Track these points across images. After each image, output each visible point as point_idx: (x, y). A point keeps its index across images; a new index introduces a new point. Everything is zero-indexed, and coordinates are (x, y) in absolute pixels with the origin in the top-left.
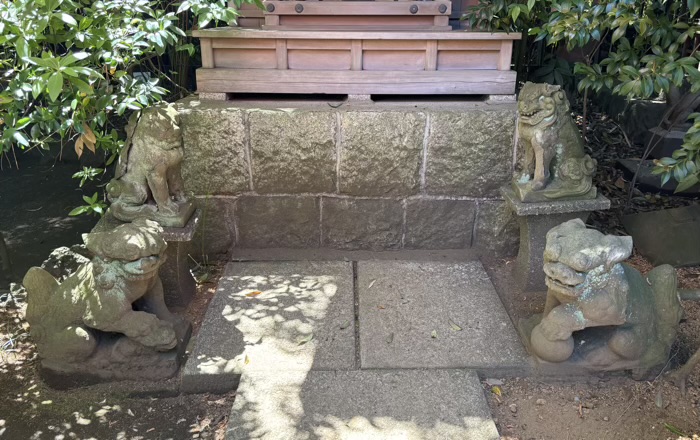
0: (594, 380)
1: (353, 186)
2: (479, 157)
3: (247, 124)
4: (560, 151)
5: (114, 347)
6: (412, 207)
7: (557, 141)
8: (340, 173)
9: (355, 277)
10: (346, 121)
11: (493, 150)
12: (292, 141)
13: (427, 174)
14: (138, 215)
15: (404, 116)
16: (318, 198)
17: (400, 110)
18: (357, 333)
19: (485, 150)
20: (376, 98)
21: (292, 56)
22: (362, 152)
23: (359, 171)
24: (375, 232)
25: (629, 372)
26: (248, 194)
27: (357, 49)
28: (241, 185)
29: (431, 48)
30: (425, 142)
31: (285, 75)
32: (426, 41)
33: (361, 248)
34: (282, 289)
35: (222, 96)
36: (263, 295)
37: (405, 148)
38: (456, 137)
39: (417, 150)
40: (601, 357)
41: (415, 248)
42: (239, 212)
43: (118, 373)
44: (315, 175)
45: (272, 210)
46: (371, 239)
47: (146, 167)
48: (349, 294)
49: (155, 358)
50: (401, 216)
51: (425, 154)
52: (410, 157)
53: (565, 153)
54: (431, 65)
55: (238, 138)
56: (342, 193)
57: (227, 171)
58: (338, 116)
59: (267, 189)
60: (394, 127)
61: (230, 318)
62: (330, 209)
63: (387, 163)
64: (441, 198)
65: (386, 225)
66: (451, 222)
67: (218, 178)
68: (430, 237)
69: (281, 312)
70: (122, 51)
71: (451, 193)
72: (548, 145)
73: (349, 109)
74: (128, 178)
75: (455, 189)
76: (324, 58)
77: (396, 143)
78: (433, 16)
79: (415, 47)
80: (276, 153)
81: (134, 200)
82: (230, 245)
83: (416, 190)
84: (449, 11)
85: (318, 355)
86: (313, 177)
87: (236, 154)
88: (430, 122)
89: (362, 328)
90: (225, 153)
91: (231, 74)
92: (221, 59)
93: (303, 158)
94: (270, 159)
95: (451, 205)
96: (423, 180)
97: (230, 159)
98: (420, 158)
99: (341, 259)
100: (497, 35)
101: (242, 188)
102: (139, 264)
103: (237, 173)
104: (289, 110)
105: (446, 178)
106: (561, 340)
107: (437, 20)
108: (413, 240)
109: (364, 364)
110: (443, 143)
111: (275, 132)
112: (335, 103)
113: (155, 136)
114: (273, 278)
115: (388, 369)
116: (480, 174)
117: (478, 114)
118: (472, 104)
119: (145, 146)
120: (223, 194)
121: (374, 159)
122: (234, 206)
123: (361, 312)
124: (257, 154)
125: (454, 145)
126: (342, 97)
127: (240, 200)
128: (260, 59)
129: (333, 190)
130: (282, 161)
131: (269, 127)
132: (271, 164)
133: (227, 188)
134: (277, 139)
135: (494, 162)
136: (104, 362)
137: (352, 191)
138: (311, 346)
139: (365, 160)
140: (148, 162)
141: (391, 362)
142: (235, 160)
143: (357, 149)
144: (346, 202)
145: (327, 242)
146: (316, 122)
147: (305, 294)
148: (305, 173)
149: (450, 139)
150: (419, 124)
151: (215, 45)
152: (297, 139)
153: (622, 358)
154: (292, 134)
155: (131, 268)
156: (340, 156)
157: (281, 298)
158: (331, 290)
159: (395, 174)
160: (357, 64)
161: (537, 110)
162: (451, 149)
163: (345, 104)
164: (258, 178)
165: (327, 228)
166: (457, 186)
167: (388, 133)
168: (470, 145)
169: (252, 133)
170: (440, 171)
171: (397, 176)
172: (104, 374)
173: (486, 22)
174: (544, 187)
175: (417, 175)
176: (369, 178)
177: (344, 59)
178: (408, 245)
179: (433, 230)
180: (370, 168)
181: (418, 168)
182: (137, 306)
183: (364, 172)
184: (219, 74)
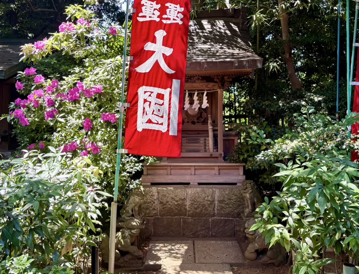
0: (264, 267)
1: (192, 213)
2: (234, 204)
3: (158, 193)
4: (255, 201)
5: (125, 257)
6: (213, 221)
7: (254, 197)
8: (188, 209)
9: (194, 245)
10: (190, 191)
11: (238, 201)
12: (173, 198)
13: (217, 210)
14: (129, 220)
15: (209, 190)
16: (181, 218)
17: (207, 188)
18: (195, 257)
19: (236, 201)
20: (199, 184)
21: (172, 171)
22: (195, 202)
23: (194, 208)
24: (200, 231)
25: (274, 264)
26: (157, 217)
27: (193, 168)
28: (155, 213)
29: (217, 168)
30: (216, 198)
31: (170, 177)
32: (215, 166)
33: (196, 237)
34: (169, 247)
35: (149, 184)
36: (164, 249)
37: (209, 201)
38: (226, 197)
39: (213, 201)
40: (265, 259)
41: (214, 237)
42: (154, 224)
43: (126, 265)
44: (180, 210)
45: (165, 222)
46: (199, 233)
47: (133, 205)
48: (192, 248)
49: (137, 260)
50: (209, 225)
51: (216, 202)
52: (211, 204)
53: (257, 201)
54: (217, 173)
55: (155, 198)
56: (189, 216)
57: (151, 209)
58: (187, 190)
59: (163, 215)
60: (205, 193)
61: (155, 253)
62: (184, 222)
63: (204, 206)
64: (222, 218)
65: (204, 228)
66: (227, 227)
67: (148, 211)
68: (220, 233)
69: (169, 252)
70: (128, 172)
71: (226, 217)
72: (251, 199)
73: (191, 187)
74: (127, 208)
75: (227, 215)
76: (183, 171)
77: (206, 199)
78: (218, 157)
79: (212, 168)
80: (167, 202)
81: (128, 215)
82: (150, 235)
83: (214, 215)
84: (223, 155)
85: (183, 261)
86: (179, 211)
87: (154, 203)
88: (217, 192)
89: (196, 256)
90: (151, 202)
91: (153, 177)
92: (150, 172)
93: (176, 204)
94: (165, 204)
95: (226, 221)
96: (216, 212)
97: (152, 204)
98: (215, 204)
99: (189, 240)
100: (237, 164)
101: (156, 214)
102: (135, 230)
103: (154, 209)
104: (172, 188)
105: (223, 211)
106: (252, 253)
107: (219, 158)
108: (214, 234)
109: (197, 262)
110: (222, 199)
111: (167, 195)
112: (186, 186)
113: (138, 196)
114: (166, 245)
115: (203, 263)
116: (235, 210)
117: (232, 189)
118: (231, 186)
119: (134, 198)
120: (149, 216)
121: (199, 204)
122: (152, 221)
123: (196, 252)
124: (161, 203)
125: (225, 199)
126: (188, 184)
127: (155, 219)
128: (162, 172)
129: (186, 215)
130: (169, 205)
131: (165, 193)
132: (165, 206)
133: (151, 215)
134: (168, 197)
135: (239, 206)
136: (122, 261)
137: (192, 216)
138: (181, 259)
139: (196, 204)
140: (135, 203)
141: (204, 262)
142: (154, 205)
143: (194, 201)
144: (190, 220)
145: (184, 234)
146: (180, 192)
147: (177, 248)
148: (176, 209)
149: (224, 197)
150: (214, 192)
151: (148, 168)
152: (174, 197)
153: (271, 259)
154: (172, 196)
155: (133, 231)
156: (188, 203)
157: (169, 249)
158: (186, 247)
159: (206, 209)
160: (193, 173)
161: (247, 188)
162: (225, 201)
163: (189, 186)
164: (161, 211)
165: (184, 229)
166: (228, 213)
167: (203, 195)
168: (230, 200)
169: (160, 196)
170: (221, 208)
171: (207, 210)
172: (122, 265)
173: (233, 160)
174: (252, 212)
175: (214, 210)
176: (198, 210)
177: (189, 171)
178: (212, 236)
179: (220, 230)
180: (198, 207)
181: (214, 207)
182: (132, 244)
183: (196, 209)
184: (149, 177)
